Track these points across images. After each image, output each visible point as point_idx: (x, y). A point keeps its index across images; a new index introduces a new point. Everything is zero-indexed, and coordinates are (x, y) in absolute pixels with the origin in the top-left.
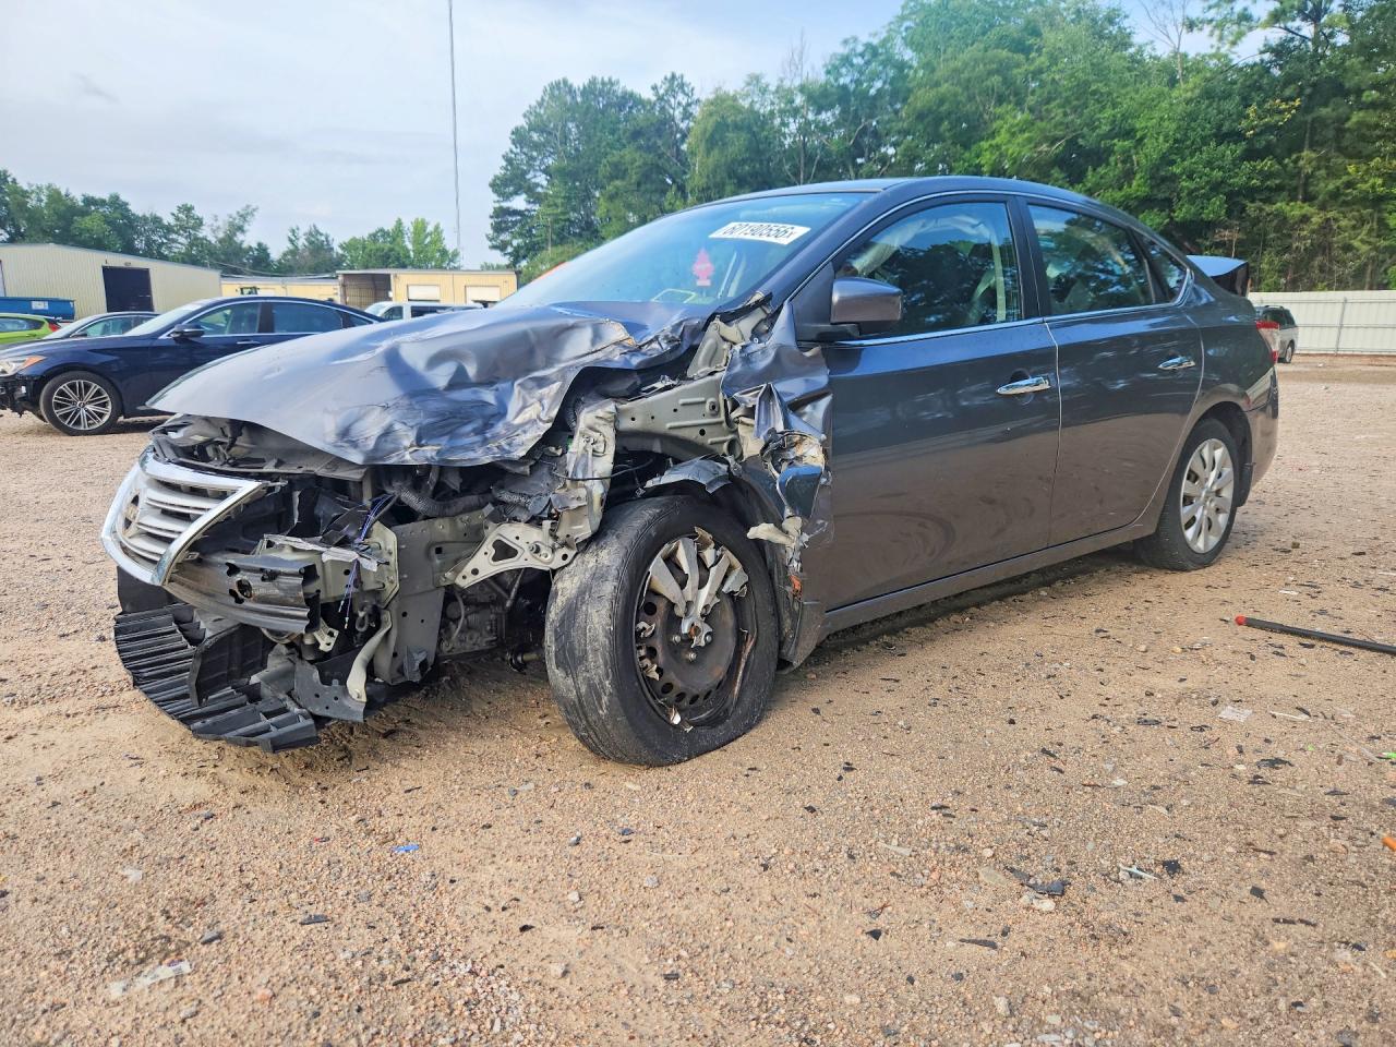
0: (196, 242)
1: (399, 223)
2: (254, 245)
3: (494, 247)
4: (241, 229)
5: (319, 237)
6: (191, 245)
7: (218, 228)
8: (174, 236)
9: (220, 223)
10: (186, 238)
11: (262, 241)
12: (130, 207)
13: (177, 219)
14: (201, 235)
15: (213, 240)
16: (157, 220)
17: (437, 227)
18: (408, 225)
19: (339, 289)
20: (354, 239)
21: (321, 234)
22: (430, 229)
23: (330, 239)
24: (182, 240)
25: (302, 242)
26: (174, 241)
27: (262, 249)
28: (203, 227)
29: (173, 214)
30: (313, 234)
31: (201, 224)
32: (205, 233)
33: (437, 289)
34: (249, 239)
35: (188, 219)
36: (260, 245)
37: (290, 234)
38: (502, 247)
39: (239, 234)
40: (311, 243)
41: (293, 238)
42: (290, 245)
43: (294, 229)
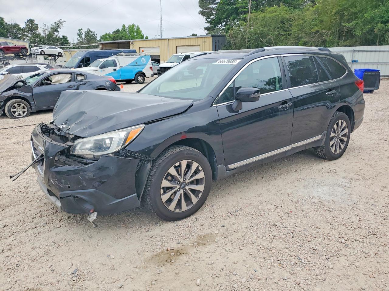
0: (36, 36)
1: (124, 26)
2: (61, 37)
4: (56, 30)
7: (46, 30)
8: (26, 34)
9: (46, 28)
10: (31, 34)
11: (65, 35)
12: (4, 20)
13: (27, 25)
14: (38, 33)
15: (42, 34)
16: (16, 26)
20: (106, 34)
21: (92, 32)
23: (95, 34)
24: (30, 35)
25: (83, 36)
27: (65, 38)
29: (26, 23)
30: (89, 32)
31: (38, 28)
32: (40, 31)
34: (60, 34)
35: (32, 25)
36: (63, 37)
37: (78, 32)
39: (55, 32)
40: (88, 36)
41: (79, 33)
42: (78, 37)
43: (80, 30)
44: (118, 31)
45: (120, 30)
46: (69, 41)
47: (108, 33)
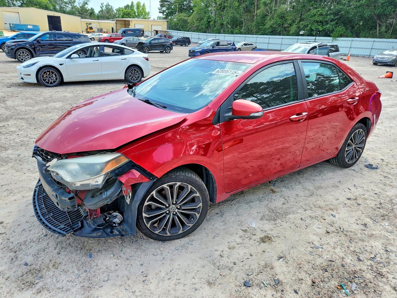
0: (74, 7)
1: (132, 3)
2: (90, 9)
3: (160, 12)
4: (86, 3)
5: (109, 7)
6: (72, 8)
7: (80, 3)
8: (67, 5)
10: (71, 6)
14: (75, 5)
15: (79, 7)
17: (144, 4)
18: (135, 4)
19: (115, 25)
20: (120, 8)
21: (110, 6)
22: (142, 5)
23: (112, 7)
24: (70, 6)
25: (104, 8)
26: (67, 7)
27: (92, 9)
28: (76, 3)
30: (108, 5)
31: (75, 1)
32: (76, 4)
33: (143, 25)
34: (89, 7)
36: (91, 8)
38: (163, 12)
39: (86, 5)
40: (107, 9)
41: (102, 6)
42: (101, 9)
43: (102, 4)
44: (127, 6)
45: (130, 5)
46: (95, 12)
47: (121, 7)
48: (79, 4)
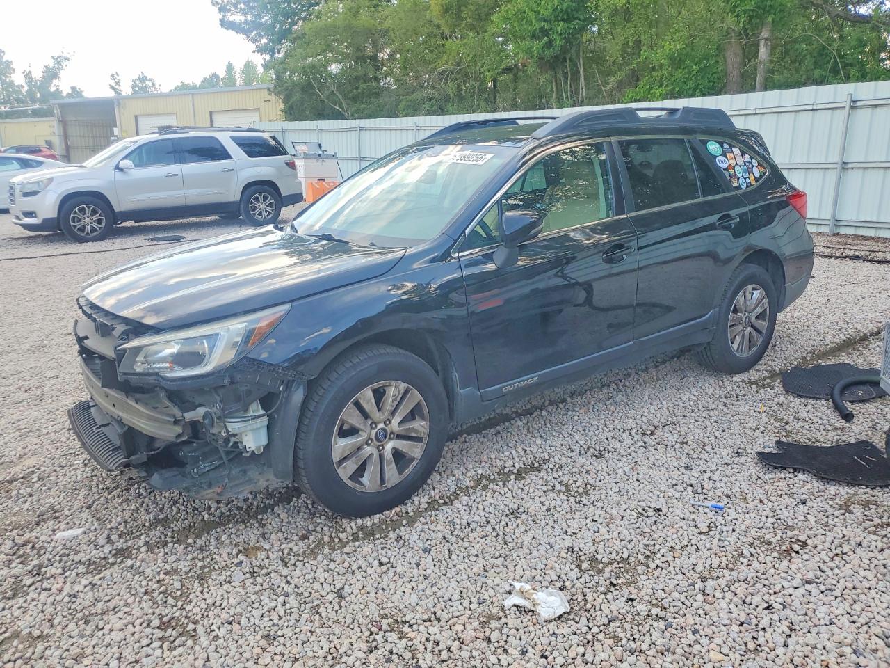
19: (55, 126)
33: (174, 119)
48: (28, 75)
